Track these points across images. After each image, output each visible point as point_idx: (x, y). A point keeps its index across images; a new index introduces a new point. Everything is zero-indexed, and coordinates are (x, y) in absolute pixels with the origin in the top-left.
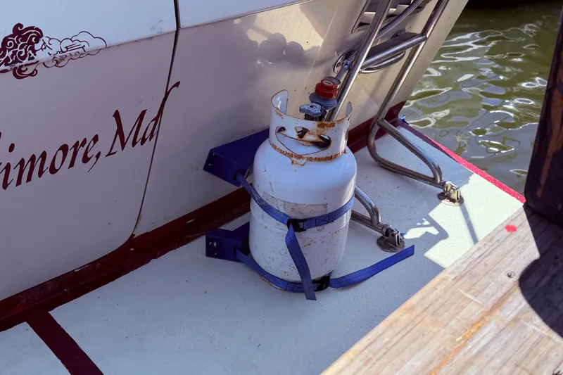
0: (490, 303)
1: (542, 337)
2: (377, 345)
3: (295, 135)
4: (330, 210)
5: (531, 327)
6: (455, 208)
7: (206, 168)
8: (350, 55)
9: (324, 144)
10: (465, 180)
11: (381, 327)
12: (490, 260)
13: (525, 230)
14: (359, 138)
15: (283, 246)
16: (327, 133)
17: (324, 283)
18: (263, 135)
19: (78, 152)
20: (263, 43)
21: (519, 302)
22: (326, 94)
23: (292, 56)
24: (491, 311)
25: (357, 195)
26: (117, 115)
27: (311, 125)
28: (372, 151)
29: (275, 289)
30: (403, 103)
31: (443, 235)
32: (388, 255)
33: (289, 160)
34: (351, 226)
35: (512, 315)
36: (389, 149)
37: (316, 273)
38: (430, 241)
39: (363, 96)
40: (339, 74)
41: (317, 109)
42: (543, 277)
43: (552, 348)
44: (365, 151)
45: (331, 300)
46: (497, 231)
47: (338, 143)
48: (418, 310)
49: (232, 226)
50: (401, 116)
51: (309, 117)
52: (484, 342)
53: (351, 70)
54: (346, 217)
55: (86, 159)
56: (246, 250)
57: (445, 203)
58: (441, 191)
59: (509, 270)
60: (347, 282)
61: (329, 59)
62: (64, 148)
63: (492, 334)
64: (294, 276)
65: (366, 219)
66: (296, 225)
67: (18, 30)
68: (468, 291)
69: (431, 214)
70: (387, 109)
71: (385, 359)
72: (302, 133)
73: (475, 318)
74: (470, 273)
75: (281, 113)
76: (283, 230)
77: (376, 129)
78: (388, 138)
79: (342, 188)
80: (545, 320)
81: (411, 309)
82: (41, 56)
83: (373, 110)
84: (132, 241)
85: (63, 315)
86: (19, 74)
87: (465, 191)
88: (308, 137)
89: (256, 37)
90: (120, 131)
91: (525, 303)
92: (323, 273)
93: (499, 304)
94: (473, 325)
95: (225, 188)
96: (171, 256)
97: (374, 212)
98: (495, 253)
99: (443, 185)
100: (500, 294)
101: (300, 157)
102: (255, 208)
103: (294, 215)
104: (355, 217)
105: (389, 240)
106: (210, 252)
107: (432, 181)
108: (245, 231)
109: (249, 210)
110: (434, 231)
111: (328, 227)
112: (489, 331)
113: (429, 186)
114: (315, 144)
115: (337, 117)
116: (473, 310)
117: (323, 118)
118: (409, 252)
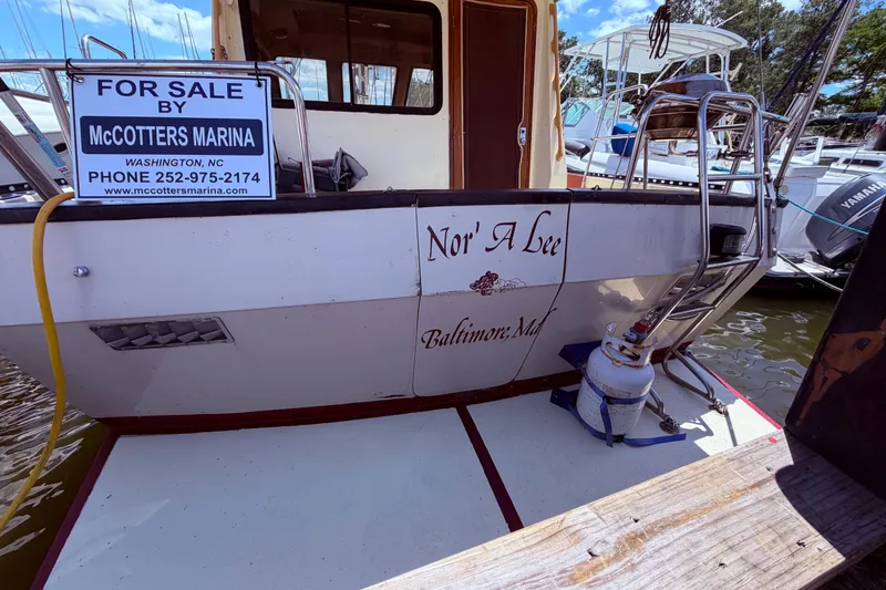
0: (752, 483)
1: (791, 516)
2: (672, 482)
3: (617, 348)
4: (632, 397)
5: (782, 507)
6: (723, 417)
7: (560, 354)
8: (660, 310)
9: (635, 357)
10: (732, 401)
11: (674, 473)
12: (755, 455)
13: (784, 444)
14: (658, 357)
15: (598, 409)
16: (638, 352)
17: (620, 439)
18: (598, 344)
19: (499, 333)
20: (607, 295)
21: (774, 488)
22: (641, 329)
23: (622, 304)
24: (753, 487)
25: (651, 392)
26: (522, 319)
27: (629, 346)
28: (665, 367)
29: (588, 434)
30: (690, 343)
31: (709, 433)
32: (666, 434)
33: (611, 362)
34: (644, 409)
35: (768, 495)
36: (677, 368)
37: (616, 431)
38: (699, 434)
39: (664, 333)
40: (651, 320)
41: (634, 337)
42: (795, 478)
43: (799, 526)
44: (659, 366)
45: (622, 451)
46: (762, 439)
47: (645, 359)
48: (701, 470)
49: (567, 389)
50: (688, 350)
51: (627, 340)
52: (746, 504)
53: (659, 319)
54: (642, 404)
55: (502, 337)
56: (574, 405)
57: (714, 413)
58: (712, 404)
59: (770, 465)
60: (635, 444)
61: (646, 310)
62: (493, 330)
63: (752, 501)
64: (602, 429)
65: (655, 408)
66: (608, 400)
67: (488, 274)
68: (737, 469)
69: (702, 416)
70: (680, 344)
71: (675, 491)
72: (623, 348)
73: (740, 488)
74: (740, 460)
75: (611, 335)
76: (600, 401)
77: (670, 354)
78: (677, 361)
79: (643, 387)
80: (795, 506)
81: (696, 468)
82: (495, 287)
83: (670, 343)
84: (513, 383)
85: (472, 409)
86: (483, 293)
87: (730, 408)
88: (625, 351)
89: (603, 291)
90: (521, 327)
91: (779, 490)
92: (621, 433)
93: (759, 485)
94: (738, 491)
95: (567, 367)
96: (531, 395)
97: (661, 405)
98: (758, 453)
99: (714, 400)
100: (760, 479)
101: (618, 362)
102: (584, 383)
103: (608, 394)
104: (647, 405)
105: (668, 425)
106: (553, 400)
107: (707, 396)
108: (575, 394)
109: (580, 382)
110: (704, 429)
111: (629, 407)
112: (750, 499)
113: (702, 398)
114: (629, 356)
115: (645, 344)
116: (740, 483)
117: (637, 342)
118: (682, 437)
